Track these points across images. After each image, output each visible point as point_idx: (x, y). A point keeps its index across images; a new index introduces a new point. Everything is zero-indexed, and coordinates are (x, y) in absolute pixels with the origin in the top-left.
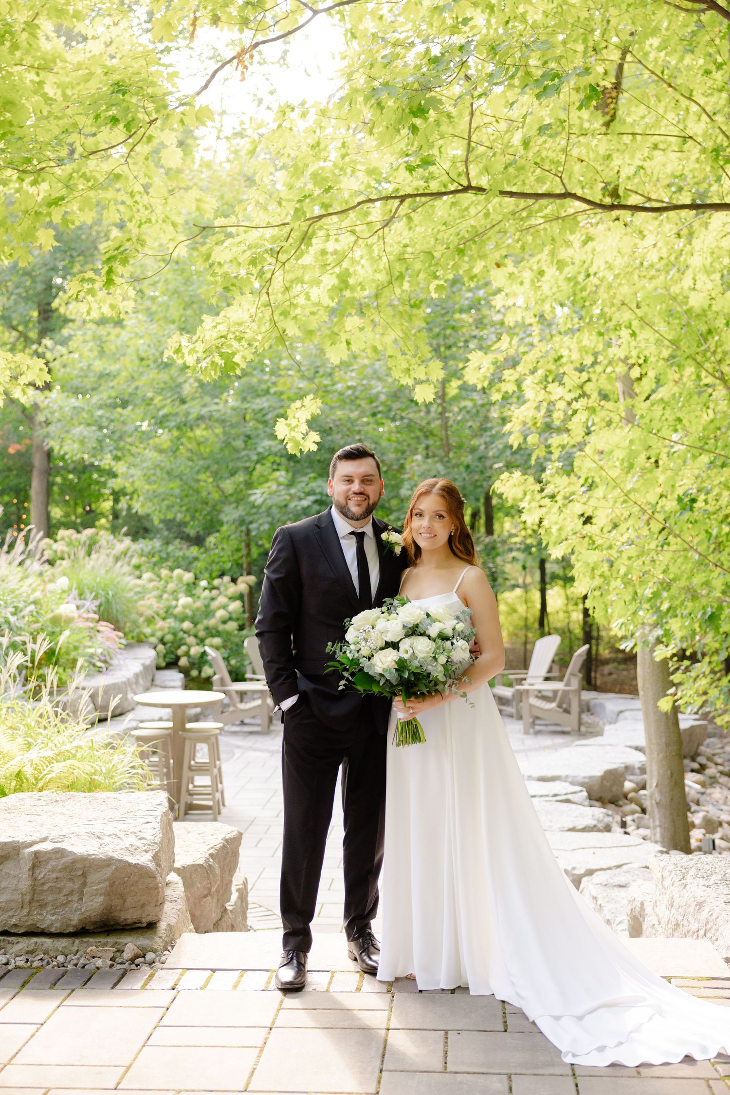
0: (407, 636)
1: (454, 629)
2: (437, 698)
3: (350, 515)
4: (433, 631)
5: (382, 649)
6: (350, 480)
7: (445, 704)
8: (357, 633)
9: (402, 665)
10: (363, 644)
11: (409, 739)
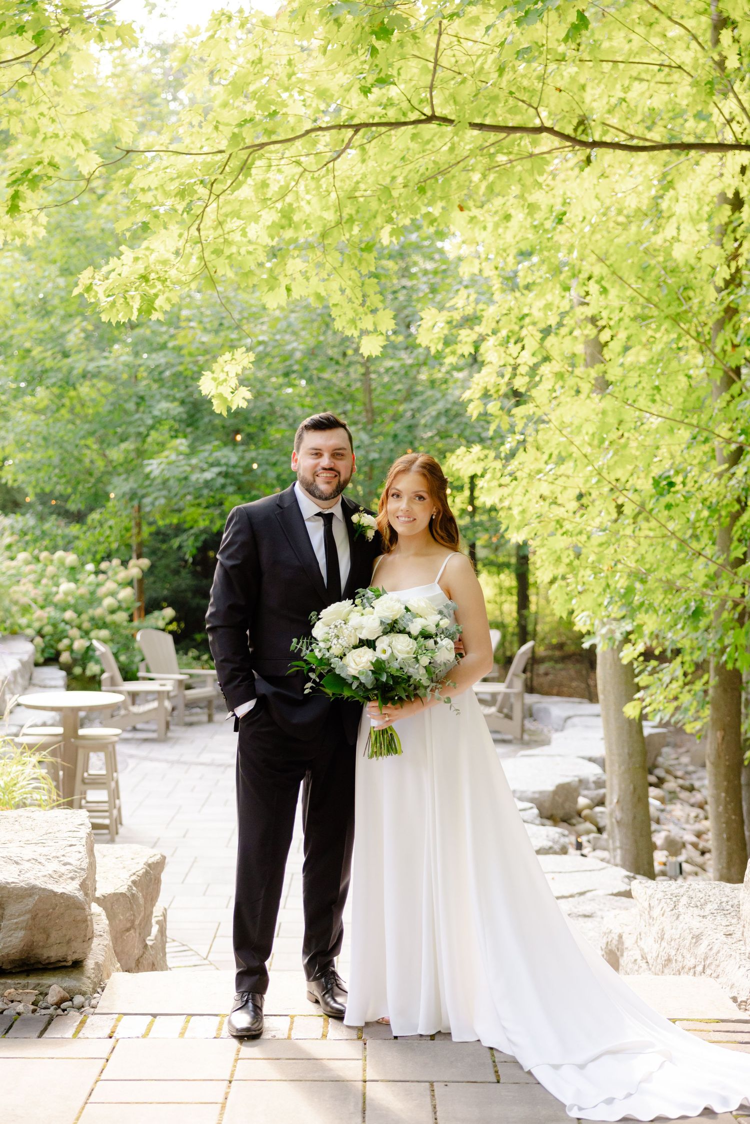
0: (385, 633)
1: (437, 625)
2: (417, 704)
3: (317, 493)
4: (415, 628)
5: (355, 647)
6: (318, 454)
7: (426, 711)
8: (326, 629)
9: (379, 667)
10: (335, 641)
11: (384, 751)
